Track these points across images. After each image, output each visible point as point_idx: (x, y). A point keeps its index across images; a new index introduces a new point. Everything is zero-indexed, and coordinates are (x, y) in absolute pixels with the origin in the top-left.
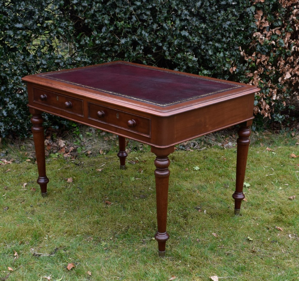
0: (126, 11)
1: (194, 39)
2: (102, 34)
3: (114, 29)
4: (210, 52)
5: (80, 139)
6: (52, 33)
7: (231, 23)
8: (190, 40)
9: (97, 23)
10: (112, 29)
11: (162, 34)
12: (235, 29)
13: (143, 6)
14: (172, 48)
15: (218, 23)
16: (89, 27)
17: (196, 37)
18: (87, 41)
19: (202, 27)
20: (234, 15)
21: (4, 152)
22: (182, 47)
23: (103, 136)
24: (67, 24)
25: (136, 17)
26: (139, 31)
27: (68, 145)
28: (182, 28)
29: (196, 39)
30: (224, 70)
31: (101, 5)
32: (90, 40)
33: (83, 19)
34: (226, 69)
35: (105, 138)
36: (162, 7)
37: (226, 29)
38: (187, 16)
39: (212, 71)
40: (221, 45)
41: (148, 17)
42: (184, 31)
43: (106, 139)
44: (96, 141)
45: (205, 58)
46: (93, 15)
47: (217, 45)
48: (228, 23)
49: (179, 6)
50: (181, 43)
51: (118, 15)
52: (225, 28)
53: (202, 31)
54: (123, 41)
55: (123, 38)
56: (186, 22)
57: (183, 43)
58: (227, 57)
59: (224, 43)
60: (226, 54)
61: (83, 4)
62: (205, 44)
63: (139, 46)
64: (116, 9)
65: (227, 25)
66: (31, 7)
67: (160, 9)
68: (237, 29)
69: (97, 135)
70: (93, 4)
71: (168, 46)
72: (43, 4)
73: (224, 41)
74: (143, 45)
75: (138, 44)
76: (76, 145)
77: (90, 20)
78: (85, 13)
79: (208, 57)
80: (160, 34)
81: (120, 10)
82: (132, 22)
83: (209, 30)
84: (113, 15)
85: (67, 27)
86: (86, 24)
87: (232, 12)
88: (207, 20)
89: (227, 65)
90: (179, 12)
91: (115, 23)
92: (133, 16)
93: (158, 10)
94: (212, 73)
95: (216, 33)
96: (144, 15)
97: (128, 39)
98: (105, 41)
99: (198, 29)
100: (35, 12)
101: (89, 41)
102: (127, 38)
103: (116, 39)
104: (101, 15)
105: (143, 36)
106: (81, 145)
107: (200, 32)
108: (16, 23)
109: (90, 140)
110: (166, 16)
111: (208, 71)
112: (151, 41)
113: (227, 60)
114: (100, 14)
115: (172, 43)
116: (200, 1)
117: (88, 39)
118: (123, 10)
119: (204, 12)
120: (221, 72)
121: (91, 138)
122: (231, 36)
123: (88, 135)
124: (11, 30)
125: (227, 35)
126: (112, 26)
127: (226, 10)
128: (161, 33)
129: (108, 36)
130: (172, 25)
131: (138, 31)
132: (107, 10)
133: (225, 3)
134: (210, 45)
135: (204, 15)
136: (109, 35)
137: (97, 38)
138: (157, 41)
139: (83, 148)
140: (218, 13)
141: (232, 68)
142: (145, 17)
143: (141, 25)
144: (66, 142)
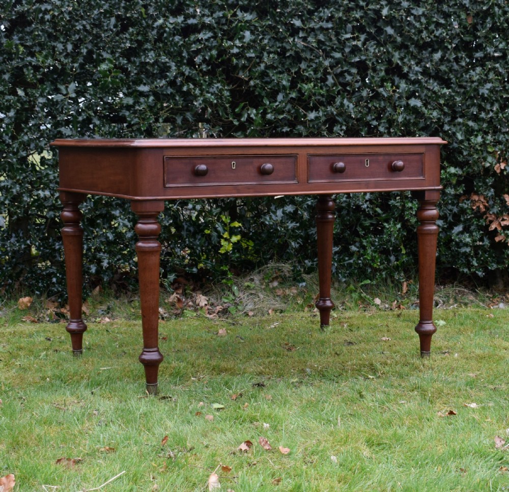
0: (316, 68)
1: (432, 114)
2: (277, 104)
3: (297, 97)
4: (460, 136)
5: (234, 295)
6: (196, 101)
7: (494, 87)
8: (424, 114)
9: (270, 87)
10: (293, 95)
11: (378, 106)
12: (502, 97)
13: (345, 61)
14: (394, 129)
15: (471, 86)
16: (257, 93)
17: (434, 109)
18: (252, 116)
19: (445, 93)
20: (498, 74)
21: (104, 307)
22: (412, 128)
23: (274, 288)
24: (220, 87)
25: (333, 78)
26: (338, 100)
27: (212, 305)
28: (411, 95)
29: (435, 114)
30: (484, 167)
31: (276, 57)
32: (258, 113)
33: (247, 79)
34: (488, 165)
35: (277, 291)
36: (377, 61)
37: (486, 96)
38: (419, 75)
39: (464, 169)
40: (478, 125)
41: (353, 78)
42: (413, 99)
43: (280, 292)
44: (262, 296)
45: (451, 147)
46: (264, 74)
47: (471, 123)
48: (489, 86)
49: (406, 60)
50: (410, 119)
51: (303, 72)
52: (483, 94)
53: (446, 100)
54: (312, 115)
55: (312, 111)
56: (417, 86)
57: (412, 121)
58: (488, 144)
59: (483, 120)
60: (487, 140)
61: (248, 55)
62: (450, 123)
63: (339, 126)
64: (300, 63)
65: (487, 89)
66: (164, 59)
67: (373, 64)
68: (504, 97)
69: (263, 287)
70: (263, 55)
71: (387, 126)
72: (184, 55)
73: (483, 118)
74: (344, 123)
75: (337, 122)
76: (225, 303)
77: (258, 81)
78: (250, 71)
79: (455, 145)
80: (373, 105)
81: (308, 66)
82: (327, 85)
83: (456, 98)
84: (296, 73)
85: (221, 91)
86: (251, 89)
87: (494, 69)
88: (452, 83)
89: (490, 159)
90: (406, 69)
91: (299, 86)
92: (328, 76)
93: (370, 65)
94: (463, 172)
95: (469, 105)
96: (346, 74)
97: (321, 114)
98: (282, 117)
99: (439, 97)
100: (170, 67)
101: (256, 115)
102: (319, 111)
103: (300, 113)
104: (277, 73)
105: (346, 107)
106: (235, 303)
107: (442, 102)
108: (139, 85)
109: (251, 294)
110: (384, 76)
111: (457, 169)
112: (359, 117)
113: (490, 150)
114: (275, 72)
115: (395, 120)
116: (440, 51)
117: (254, 111)
118: (312, 66)
119: (447, 70)
120: (480, 171)
121: (253, 292)
122: (495, 109)
123: (248, 286)
124: (131, 97)
125: (488, 107)
126: (294, 91)
127: (483, 65)
128: (375, 104)
129: (287, 109)
130: (394, 91)
131: (336, 100)
132: (286, 67)
133: (482, 55)
134: (459, 124)
135: (448, 76)
136: (289, 106)
137: (269, 111)
138: (369, 118)
139: (240, 308)
140: (471, 71)
141: (498, 165)
142: (349, 78)
143: (341, 92)
144: (209, 299)
